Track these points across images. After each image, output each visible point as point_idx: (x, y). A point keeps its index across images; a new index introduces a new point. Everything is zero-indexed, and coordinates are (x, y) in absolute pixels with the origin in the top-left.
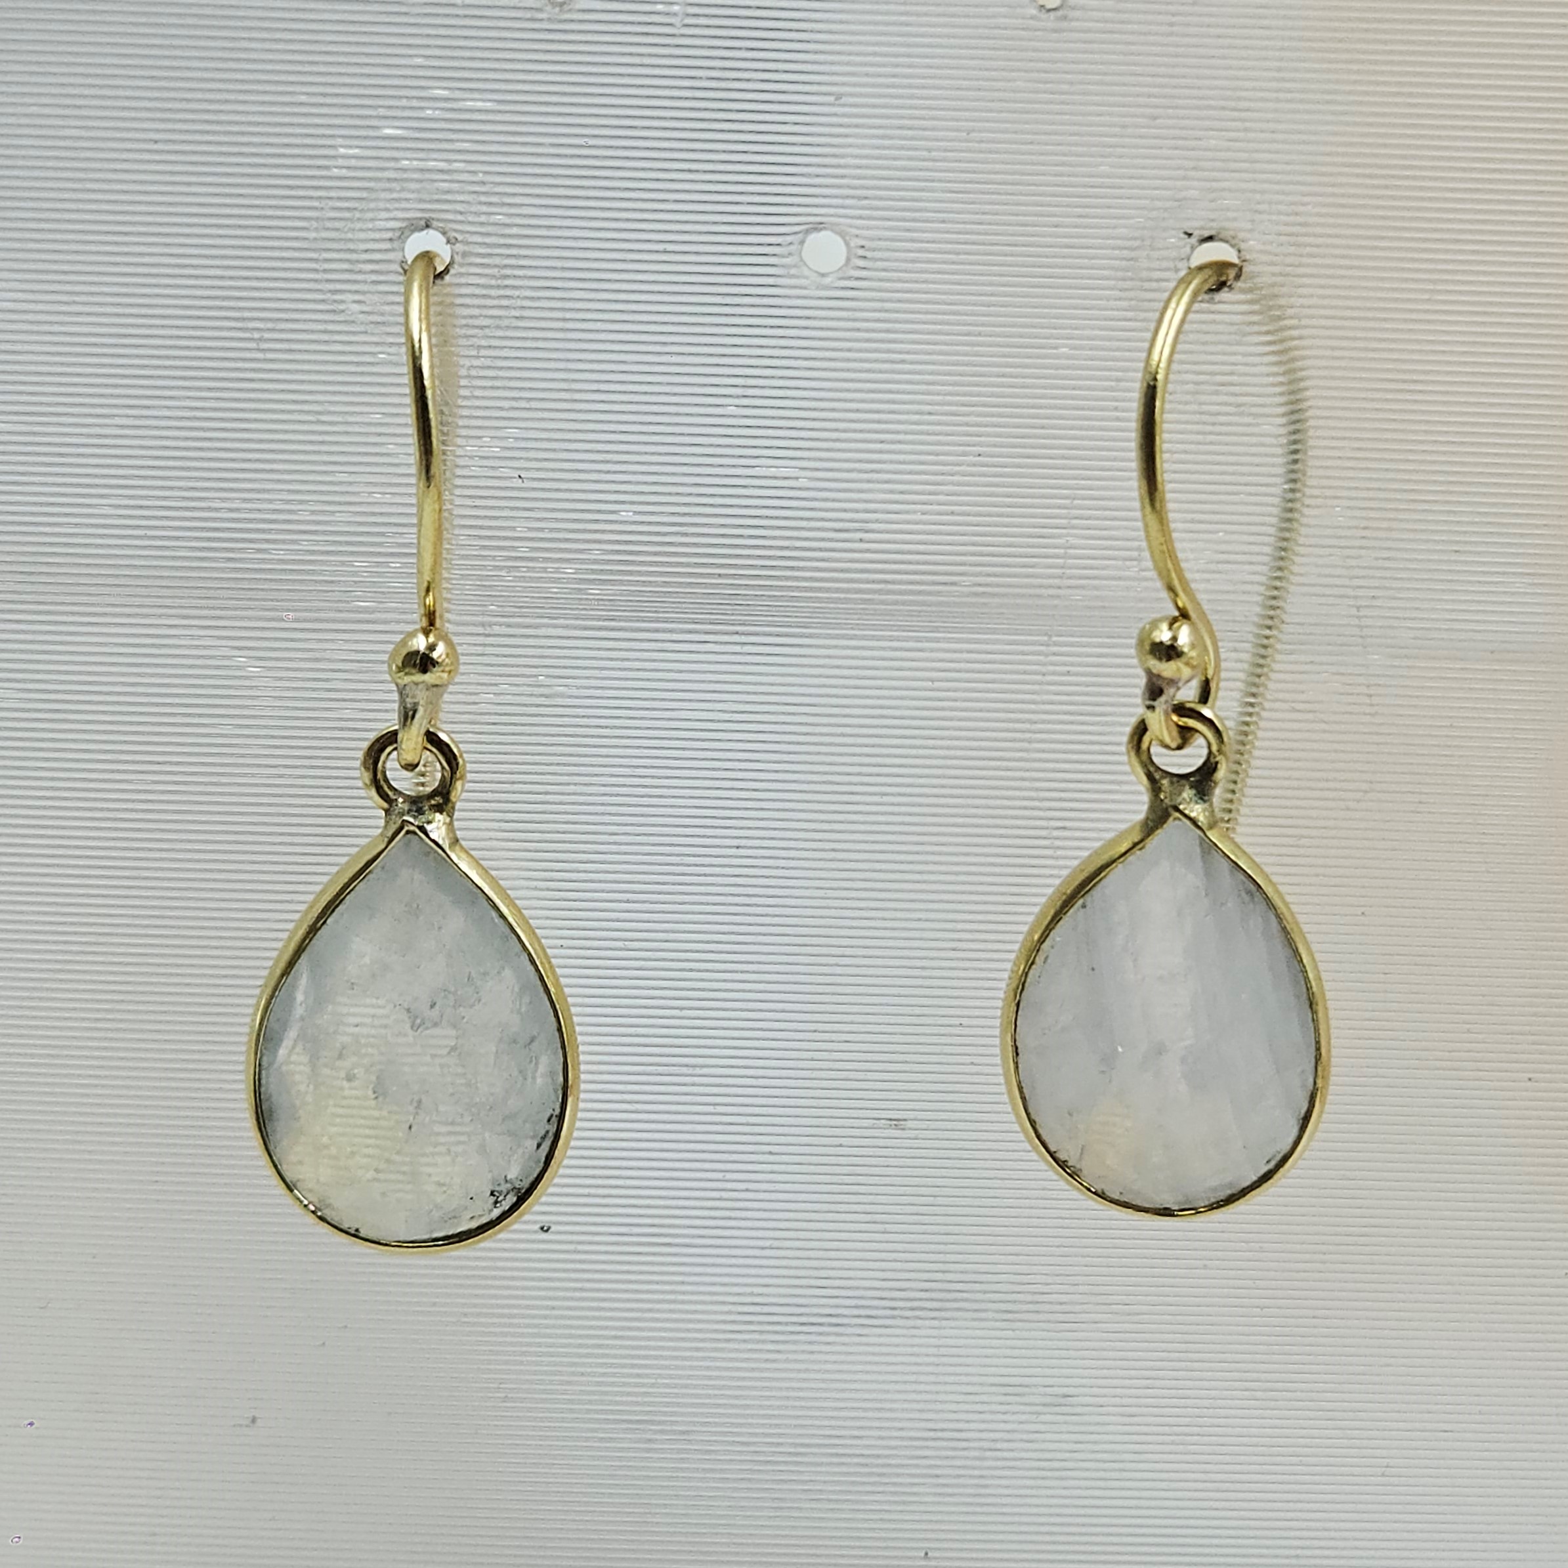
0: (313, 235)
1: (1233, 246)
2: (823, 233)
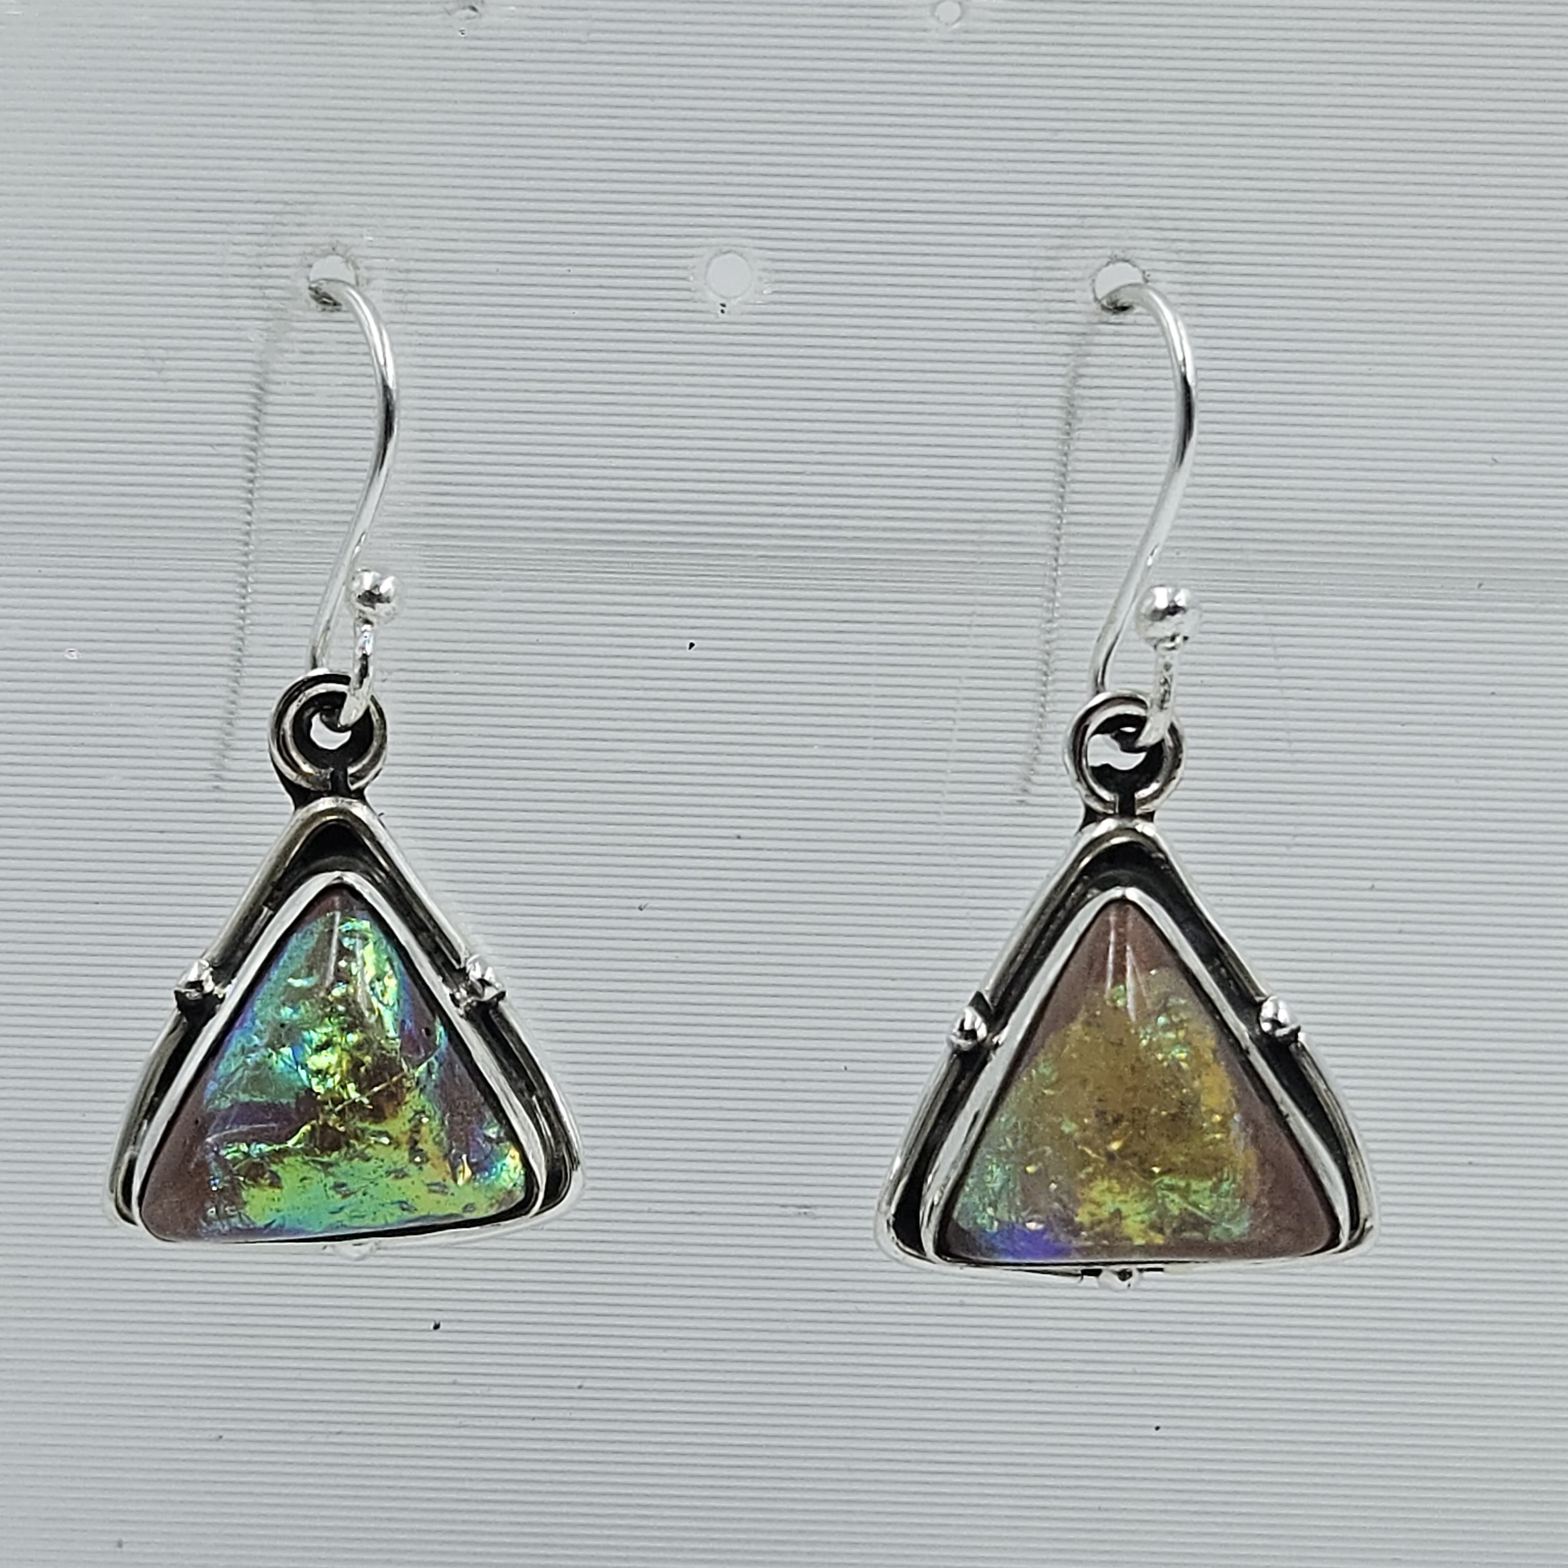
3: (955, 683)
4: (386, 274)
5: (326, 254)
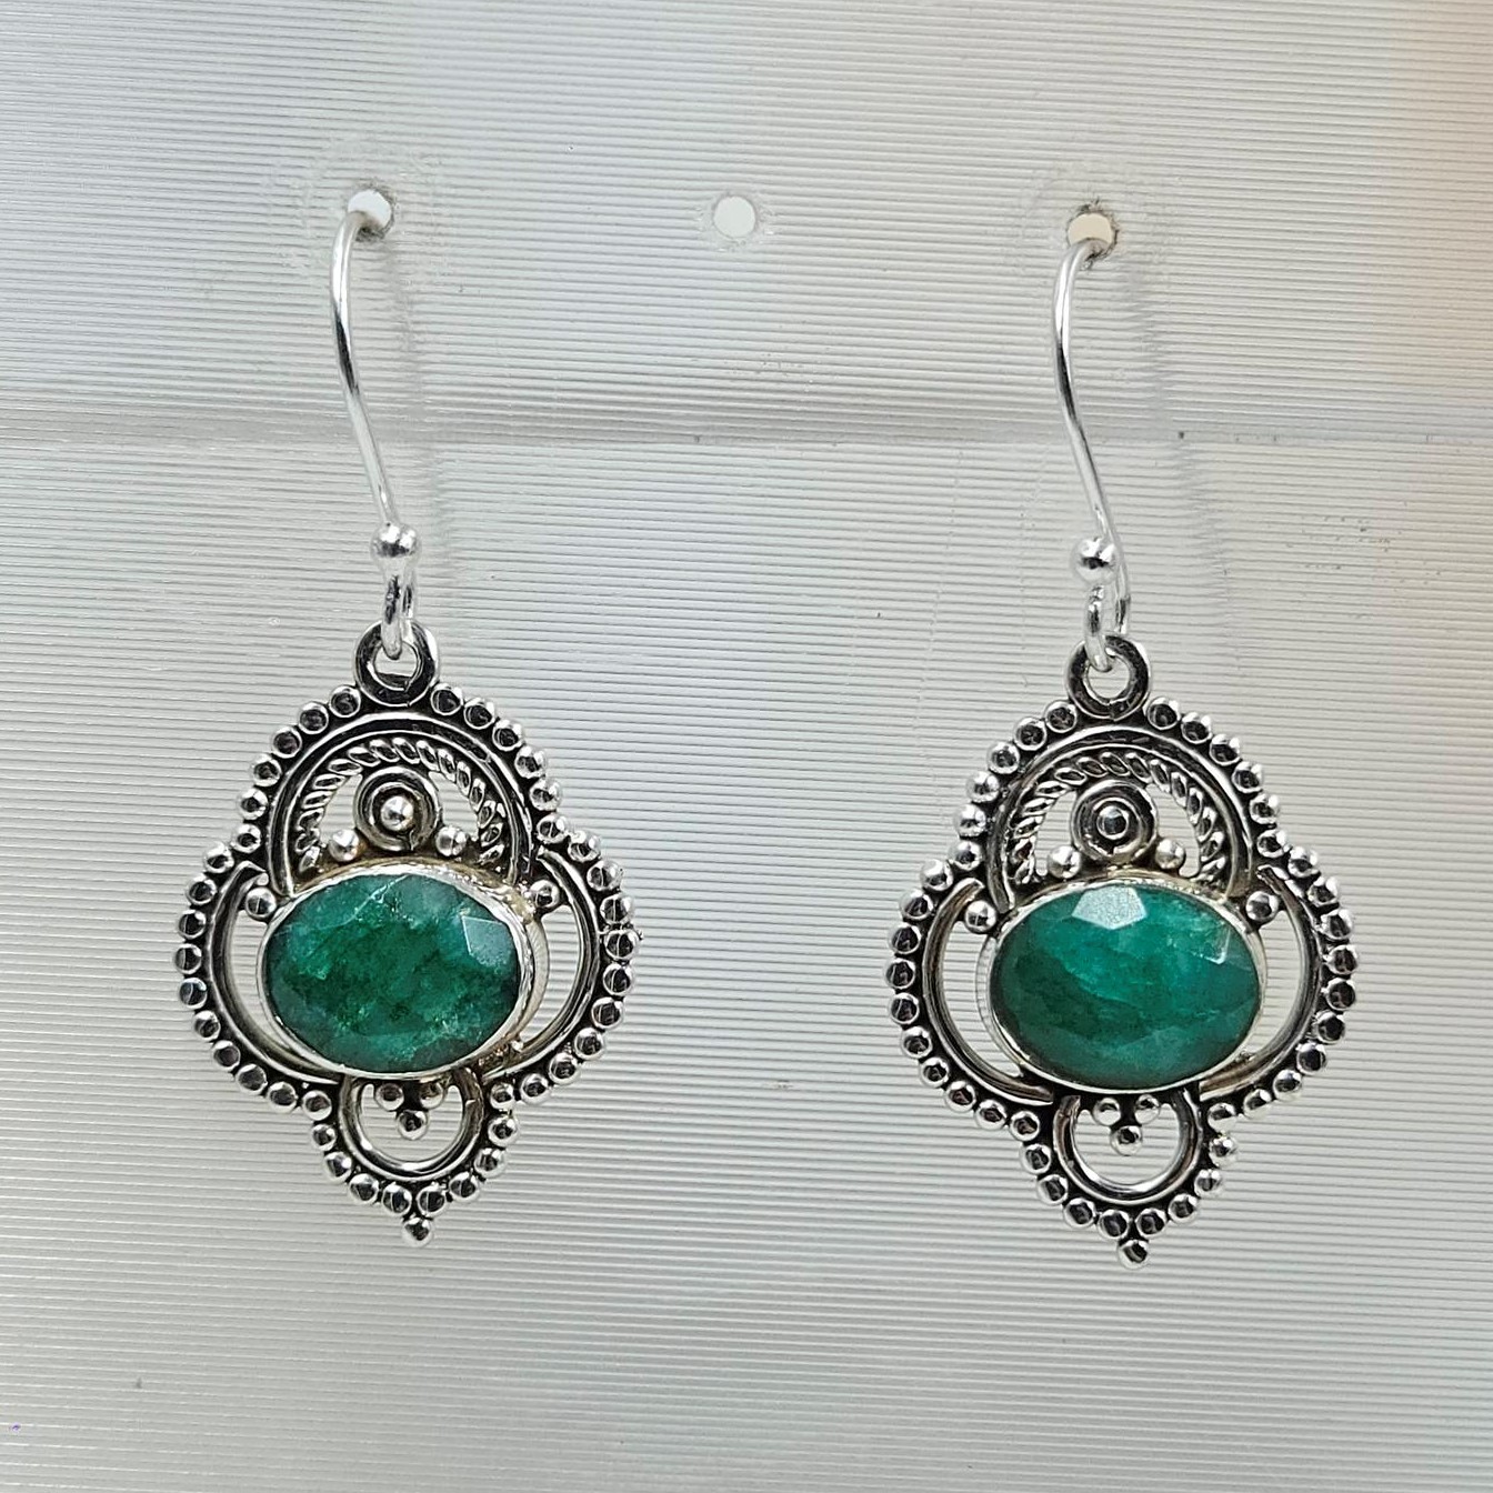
0: (266, 191)
1: (1106, 216)
2: (733, 199)
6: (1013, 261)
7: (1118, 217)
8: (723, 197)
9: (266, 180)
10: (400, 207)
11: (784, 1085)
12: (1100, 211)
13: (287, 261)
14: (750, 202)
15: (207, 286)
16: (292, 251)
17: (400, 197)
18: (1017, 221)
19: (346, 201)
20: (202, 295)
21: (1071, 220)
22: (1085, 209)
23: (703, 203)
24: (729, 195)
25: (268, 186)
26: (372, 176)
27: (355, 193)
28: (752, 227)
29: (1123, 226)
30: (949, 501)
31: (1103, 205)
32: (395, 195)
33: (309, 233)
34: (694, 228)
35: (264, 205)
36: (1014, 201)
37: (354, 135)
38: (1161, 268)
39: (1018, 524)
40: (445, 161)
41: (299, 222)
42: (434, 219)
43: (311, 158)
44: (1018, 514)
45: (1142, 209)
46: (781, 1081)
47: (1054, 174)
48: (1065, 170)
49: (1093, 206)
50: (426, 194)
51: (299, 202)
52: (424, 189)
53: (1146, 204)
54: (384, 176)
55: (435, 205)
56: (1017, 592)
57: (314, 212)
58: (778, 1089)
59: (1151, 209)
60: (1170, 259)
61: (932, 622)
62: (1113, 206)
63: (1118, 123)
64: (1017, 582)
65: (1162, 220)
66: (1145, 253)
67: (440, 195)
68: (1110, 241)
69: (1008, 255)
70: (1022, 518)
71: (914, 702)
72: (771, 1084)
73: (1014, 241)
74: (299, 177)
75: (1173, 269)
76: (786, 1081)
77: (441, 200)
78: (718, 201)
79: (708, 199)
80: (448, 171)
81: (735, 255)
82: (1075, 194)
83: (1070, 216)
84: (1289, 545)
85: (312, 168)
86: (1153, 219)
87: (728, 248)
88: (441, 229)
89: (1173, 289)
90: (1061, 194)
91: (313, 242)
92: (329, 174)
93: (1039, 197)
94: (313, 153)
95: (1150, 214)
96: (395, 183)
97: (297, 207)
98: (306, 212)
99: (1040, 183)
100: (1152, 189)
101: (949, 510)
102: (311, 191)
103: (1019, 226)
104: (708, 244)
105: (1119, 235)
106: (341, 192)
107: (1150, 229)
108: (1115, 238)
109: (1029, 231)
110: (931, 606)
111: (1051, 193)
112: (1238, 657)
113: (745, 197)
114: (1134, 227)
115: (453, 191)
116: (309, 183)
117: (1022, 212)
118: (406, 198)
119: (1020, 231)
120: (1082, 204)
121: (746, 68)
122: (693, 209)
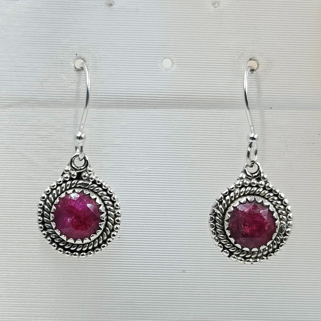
0: (55, 60)
1: (256, 61)
2: (166, 59)
3: (216, 153)
4: (92, 63)
5: (79, 59)
6: (234, 72)
7: (259, 61)
8: (164, 59)
9: (55, 57)
10: (88, 63)
11: (184, 271)
12: (254, 60)
13: (60, 76)
14: (171, 60)
15: (42, 83)
16: (62, 74)
17: (87, 61)
18: (234, 63)
19: (75, 62)
20: (41, 85)
21: (247, 62)
22: (251, 59)
23: (159, 60)
24: (165, 58)
25: (56, 59)
26: (81, 56)
27: (77, 60)
28: (171, 66)
29: (260, 63)
30: (220, 130)
31: (255, 58)
32: (86, 60)
33: (65, 70)
34: (157, 66)
35: (55, 63)
36: (234, 58)
37: (76, 46)
38: (269, 73)
39: (236, 135)
40: (98, 52)
41: (63, 67)
42: (96, 66)
43: (66, 52)
44: (236, 133)
45: (264, 59)
46: (183, 270)
47: (243, 52)
48: (245, 50)
49: (253, 59)
50: (94, 60)
51: (63, 62)
52: (93, 59)
53: (265, 58)
54: (83, 56)
55: (96, 62)
56: (237, 151)
57: (67, 65)
58: (182, 272)
59: (267, 59)
60: (271, 71)
61: (216, 159)
62: (257, 59)
63: (258, 39)
64: (237, 149)
65: (269, 61)
66: (265, 70)
67: (97, 60)
68: (257, 67)
69: (232, 71)
70: (237, 134)
71: (212, 178)
72: (181, 271)
73: (234, 67)
74: (64, 56)
75: (272, 73)
76: (184, 270)
77: (97, 61)
78: (163, 60)
79: (161, 59)
80: (99, 54)
81: (167, 73)
82: (247, 56)
83: (247, 61)
84: (301, 138)
85: (66, 54)
86: (267, 61)
87: (165, 71)
88: (97, 68)
89: (272, 78)
90: (244, 56)
91: (67, 72)
92: (70, 55)
93: (239, 57)
94: (67, 51)
95: (266, 60)
96: (86, 57)
97: (63, 63)
98: (65, 65)
99: (239, 54)
100: (267, 54)
101: (220, 132)
102: (66, 60)
103: (235, 64)
104: (161, 70)
105: (259, 65)
106: (74, 60)
107: (266, 64)
108: (258, 66)
109: (237, 65)
110: (216, 155)
111: (242, 56)
112: (290, 166)
113: (169, 59)
114: (262, 64)
115: (100, 59)
116: (66, 58)
117: (235, 60)
118: (89, 61)
119: (235, 65)
120: (250, 58)
121: (169, 28)
122: (157, 62)
